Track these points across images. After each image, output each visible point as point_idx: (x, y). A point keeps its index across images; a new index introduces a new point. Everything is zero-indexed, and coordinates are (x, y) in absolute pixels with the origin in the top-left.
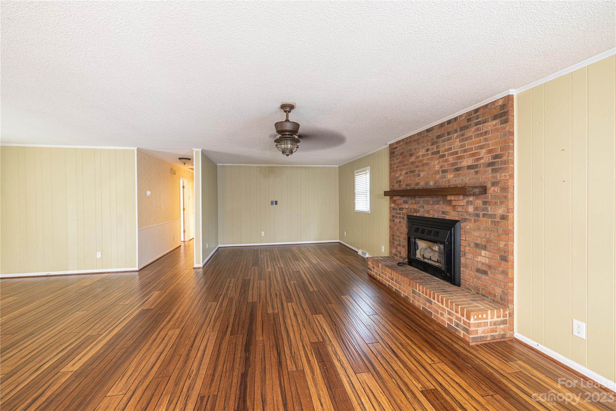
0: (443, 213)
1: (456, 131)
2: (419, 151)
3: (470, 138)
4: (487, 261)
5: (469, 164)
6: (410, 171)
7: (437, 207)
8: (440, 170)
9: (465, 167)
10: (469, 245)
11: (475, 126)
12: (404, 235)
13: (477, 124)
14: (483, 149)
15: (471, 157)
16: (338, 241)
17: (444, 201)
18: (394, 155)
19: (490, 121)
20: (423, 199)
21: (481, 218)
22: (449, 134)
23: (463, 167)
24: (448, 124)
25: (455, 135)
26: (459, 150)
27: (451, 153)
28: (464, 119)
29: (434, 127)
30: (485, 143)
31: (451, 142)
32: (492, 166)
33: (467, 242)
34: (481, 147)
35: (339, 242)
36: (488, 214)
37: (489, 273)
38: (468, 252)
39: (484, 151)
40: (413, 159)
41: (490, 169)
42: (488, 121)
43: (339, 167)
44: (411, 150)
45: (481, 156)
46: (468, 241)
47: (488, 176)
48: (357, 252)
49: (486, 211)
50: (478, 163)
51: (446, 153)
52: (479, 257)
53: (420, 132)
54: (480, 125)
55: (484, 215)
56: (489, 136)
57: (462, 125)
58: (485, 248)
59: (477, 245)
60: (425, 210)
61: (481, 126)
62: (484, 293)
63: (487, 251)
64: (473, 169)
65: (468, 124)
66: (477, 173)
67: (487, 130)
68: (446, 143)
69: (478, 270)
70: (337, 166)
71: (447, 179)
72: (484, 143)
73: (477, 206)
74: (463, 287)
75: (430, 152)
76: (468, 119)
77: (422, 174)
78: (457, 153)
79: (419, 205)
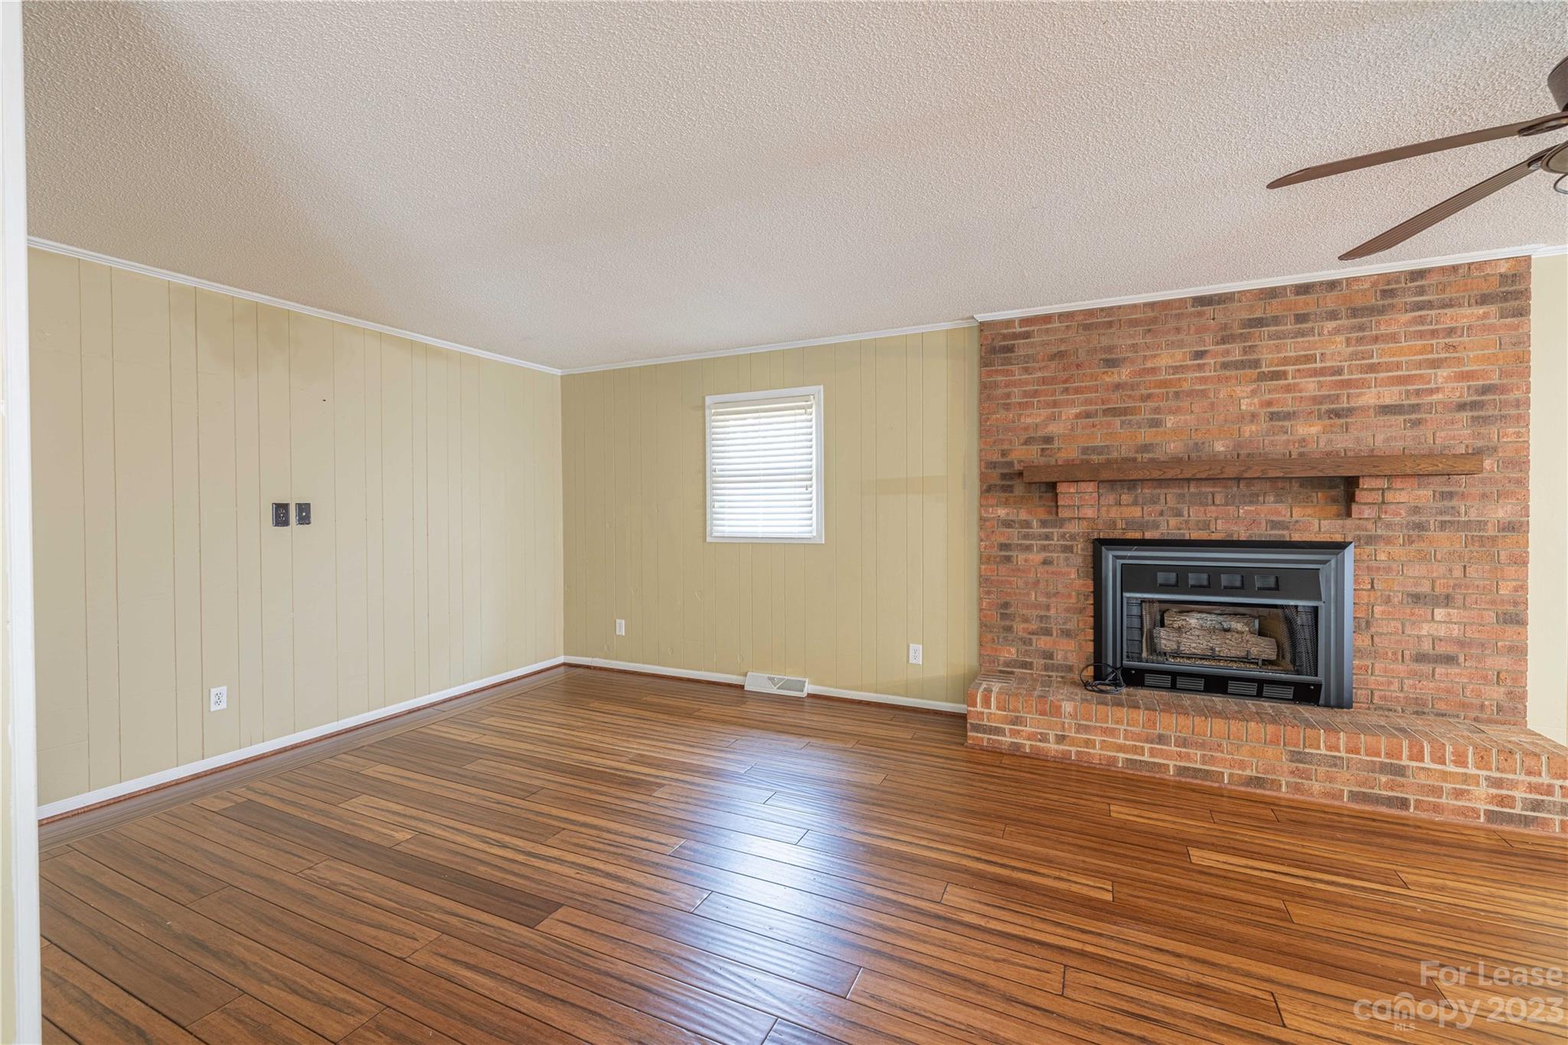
0: (1275, 525)
1: (1333, 315)
2: (1160, 355)
3: (1393, 338)
4: (1456, 631)
5: (1388, 401)
6: (1105, 411)
7: (1246, 512)
8: (1262, 411)
9: (1369, 408)
10: (1388, 601)
11: (1413, 310)
12: (1073, 600)
13: (1419, 306)
14: (1439, 367)
15: (1393, 385)
16: (561, 659)
17: (1277, 495)
18: (1011, 358)
19: (1466, 304)
20: (1178, 491)
21: (1433, 533)
22: (1301, 318)
23: (1364, 409)
24: (1298, 293)
25: (1330, 325)
26: (1346, 364)
27: (1309, 369)
28: (1366, 290)
29: (1234, 293)
30: (1447, 355)
31: (1309, 342)
32: (1471, 411)
33: (1379, 593)
34: (1436, 364)
35: (564, 664)
36: (1458, 522)
37: (1461, 659)
38: (1382, 619)
39: (1443, 373)
40: (1124, 374)
41: (1465, 415)
42: (1460, 305)
43: (564, 379)
44: (1110, 349)
45: (1433, 385)
46: (1381, 591)
47: (1458, 432)
48: (742, 687)
49: (1453, 515)
50: (1420, 402)
51: (1290, 368)
52: (1424, 625)
53: (1163, 302)
54: (1428, 309)
55: (1443, 525)
56: (1461, 339)
57: (1359, 302)
58: (1447, 601)
59: (1417, 598)
60: (1187, 522)
61: (1433, 312)
62: (1444, 707)
63: (1454, 607)
64: (1400, 413)
65: (1386, 302)
66: (1417, 423)
67: (1454, 325)
68: (1289, 341)
69: (1420, 658)
70: (558, 372)
71: (1291, 438)
72: (1443, 355)
73: (1419, 505)
74: (1360, 708)
75: (1212, 361)
76: (1384, 292)
77: (1170, 421)
78: (1339, 371)
79: (1158, 508)
